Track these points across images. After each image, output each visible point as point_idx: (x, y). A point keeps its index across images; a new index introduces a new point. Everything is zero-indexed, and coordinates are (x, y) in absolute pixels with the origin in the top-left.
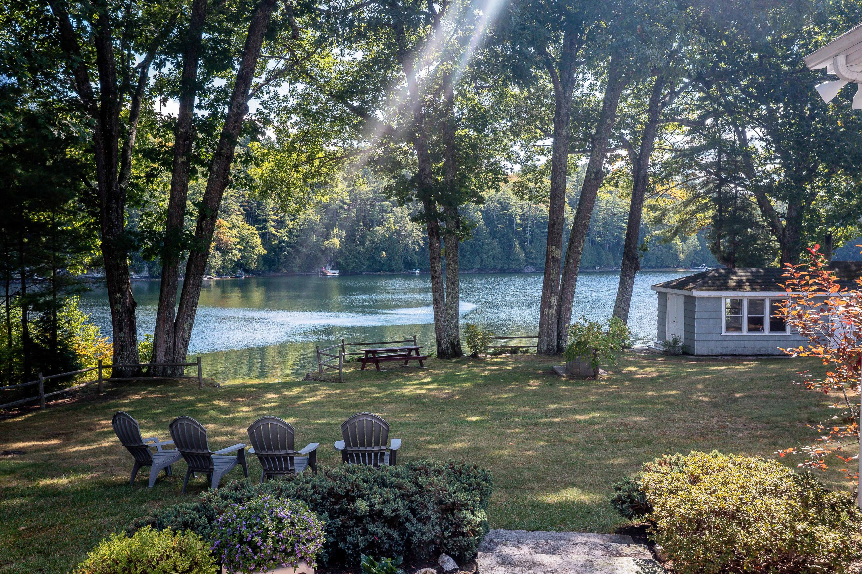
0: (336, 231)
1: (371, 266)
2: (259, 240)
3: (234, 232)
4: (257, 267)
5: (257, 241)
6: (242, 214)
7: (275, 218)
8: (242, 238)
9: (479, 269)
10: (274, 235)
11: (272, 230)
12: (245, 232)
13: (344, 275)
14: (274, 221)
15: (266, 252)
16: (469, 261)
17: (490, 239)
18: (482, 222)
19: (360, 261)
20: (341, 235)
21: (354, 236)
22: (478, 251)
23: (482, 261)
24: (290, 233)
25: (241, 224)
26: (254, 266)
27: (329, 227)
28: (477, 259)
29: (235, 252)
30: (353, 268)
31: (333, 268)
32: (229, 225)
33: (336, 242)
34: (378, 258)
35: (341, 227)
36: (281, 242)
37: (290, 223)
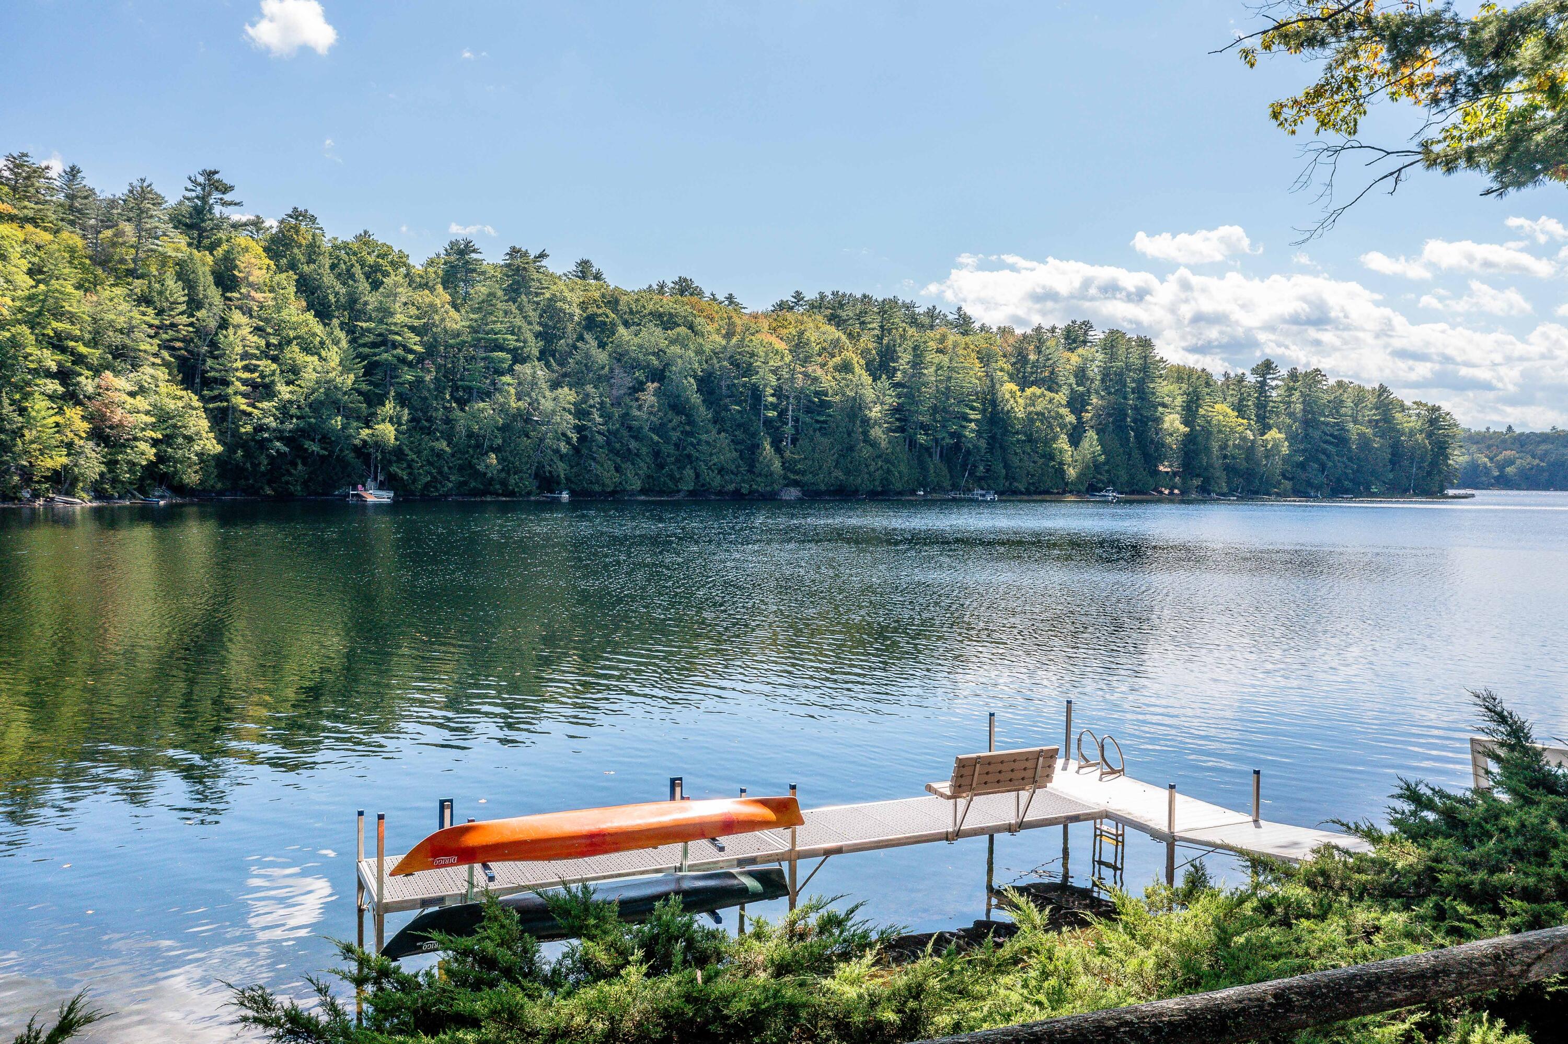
0: (389, 408)
1: (465, 483)
2: (205, 424)
3: (141, 403)
4: (202, 482)
5: (199, 423)
6: (166, 364)
7: (246, 375)
8: (162, 417)
9: (691, 493)
10: (244, 412)
11: (241, 403)
12: (171, 405)
13: (406, 501)
14: (245, 382)
15: (219, 448)
16: (671, 477)
17: (714, 432)
18: (696, 399)
19: (440, 472)
20: (399, 418)
21: (430, 420)
22: (689, 456)
23: (697, 476)
24: (284, 410)
25: (164, 388)
26: (192, 477)
27: (374, 400)
28: (689, 472)
29: (143, 446)
30: (427, 485)
31: (381, 486)
32: (129, 388)
33: (387, 431)
34: (481, 468)
35: (402, 400)
36: (259, 429)
37: (284, 391)
